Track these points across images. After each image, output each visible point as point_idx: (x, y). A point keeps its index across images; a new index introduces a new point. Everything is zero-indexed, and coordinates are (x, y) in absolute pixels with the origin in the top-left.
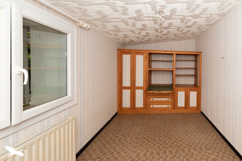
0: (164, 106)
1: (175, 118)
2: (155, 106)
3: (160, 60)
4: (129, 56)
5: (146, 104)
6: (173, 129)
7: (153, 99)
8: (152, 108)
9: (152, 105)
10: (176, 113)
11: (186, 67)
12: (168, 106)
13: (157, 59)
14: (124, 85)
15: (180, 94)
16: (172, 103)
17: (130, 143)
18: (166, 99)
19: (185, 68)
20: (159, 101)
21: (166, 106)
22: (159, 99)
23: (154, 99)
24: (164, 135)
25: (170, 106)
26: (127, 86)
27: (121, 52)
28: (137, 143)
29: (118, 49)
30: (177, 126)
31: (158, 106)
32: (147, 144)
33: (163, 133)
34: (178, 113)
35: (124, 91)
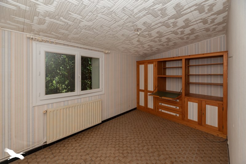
0: (172, 113)
1: (180, 129)
2: (163, 111)
3: (175, 66)
4: (144, 65)
5: (155, 107)
6: (168, 136)
7: (161, 104)
8: (160, 112)
9: (160, 109)
10: (186, 125)
11: (209, 73)
12: (176, 115)
13: (171, 66)
14: (140, 88)
15: (191, 105)
16: (181, 113)
17: (129, 128)
18: (174, 107)
19: (207, 75)
20: (167, 107)
21: (174, 114)
22: (166, 105)
23: (163, 104)
24: (155, 136)
25: (178, 115)
26: (142, 89)
27: (139, 63)
28: (133, 130)
29: (137, 62)
30: (174, 136)
31: (166, 112)
32: (137, 135)
33: (155, 134)
34: (188, 127)
35: (140, 92)
